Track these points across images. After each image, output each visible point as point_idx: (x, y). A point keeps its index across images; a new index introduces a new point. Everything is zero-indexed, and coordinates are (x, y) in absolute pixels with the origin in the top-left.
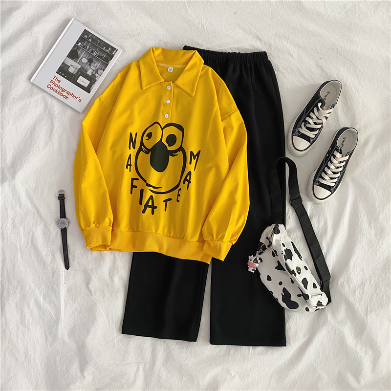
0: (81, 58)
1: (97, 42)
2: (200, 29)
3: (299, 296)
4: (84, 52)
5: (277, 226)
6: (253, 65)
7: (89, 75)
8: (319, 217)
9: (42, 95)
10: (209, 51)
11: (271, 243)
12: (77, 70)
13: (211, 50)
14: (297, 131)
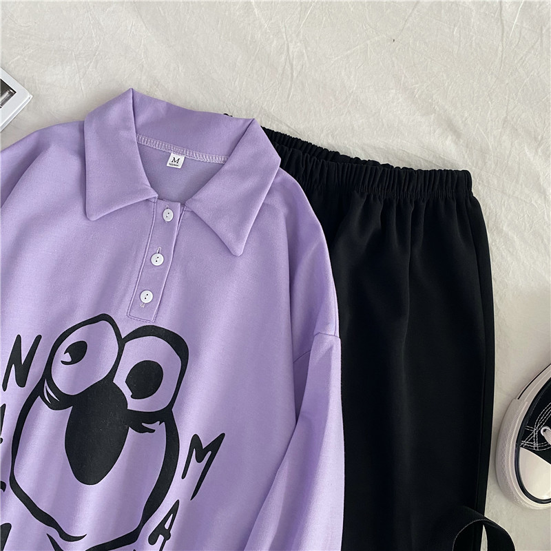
2: (280, 70)
6: (423, 205)
10: (298, 140)
13: (304, 139)
14: (535, 434)
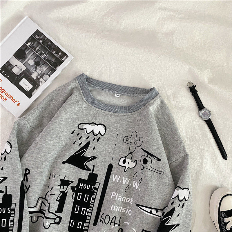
0: (28, 60)
1: (48, 45)
4: (33, 53)
7: (33, 78)
12: (22, 71)
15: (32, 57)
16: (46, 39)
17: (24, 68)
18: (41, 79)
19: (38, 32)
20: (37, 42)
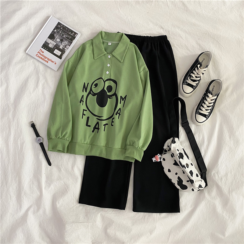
0: (56, 39)
1: (66, 29)
2: (127, 22)
3: (188, 181)
4: (58, 35)
5: (174, 139)
6: (158, 43)
7: (61, 49)
8: (199, 134)
9: (32, 60)
11: (170, 149)
12: (53, 46)
14: (185, 82)
15: (58, 37)
16: (64, 27)
17: (55, 44)
18: (65, 48)
19: (59, 24)
20: (59, 29)
